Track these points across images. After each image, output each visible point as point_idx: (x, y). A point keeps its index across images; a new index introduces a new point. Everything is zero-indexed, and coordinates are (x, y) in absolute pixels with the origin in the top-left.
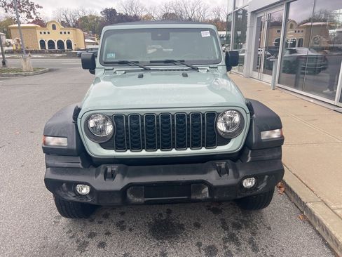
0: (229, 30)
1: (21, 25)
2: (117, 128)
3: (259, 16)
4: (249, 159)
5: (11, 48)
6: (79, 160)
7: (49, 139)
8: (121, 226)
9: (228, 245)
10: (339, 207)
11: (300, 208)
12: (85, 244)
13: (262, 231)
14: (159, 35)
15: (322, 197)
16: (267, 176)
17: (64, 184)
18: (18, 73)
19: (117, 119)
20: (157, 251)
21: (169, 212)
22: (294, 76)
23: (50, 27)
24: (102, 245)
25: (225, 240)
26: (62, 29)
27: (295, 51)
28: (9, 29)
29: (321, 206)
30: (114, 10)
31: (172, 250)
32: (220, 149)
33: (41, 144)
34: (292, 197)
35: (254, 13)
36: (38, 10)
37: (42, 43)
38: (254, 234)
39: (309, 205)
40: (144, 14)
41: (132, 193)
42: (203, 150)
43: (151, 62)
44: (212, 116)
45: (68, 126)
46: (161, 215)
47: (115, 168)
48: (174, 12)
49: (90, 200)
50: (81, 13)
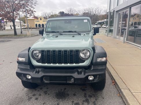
0: (107, 19)
1: (28, 19)
2: (42, 55)
3: (119, 13)
4: (92, 69)
5: (25, 27)
6: (29, 66)
7: (19, 58)
8: (46, 93)
9: (84, 103)
10: (135, 92)
11: (119, 91)
12: (31, 98)
13: (100, 99)
14: (68, 22)
15: (129, 87)
16: (98, 76)
17: (22, 75)
18: (26, 36)
19: (42, 52)
20: (56, 103)
21: (65, 89)
22: (134, 37)
23: (39, 19)
24: (37, 99)
25: (84, 101)
26: (44, 20)
27: (136, 27)
28: (25, 20)
29: (127, 91)
30: (64, 12)
31: (62, 103)
32: (81, 64)
33: (16, 60)
34: (117, 87)
35: (117, 11)
36: (34, 13)
37: (36, 25)
38: (96, 100)
39: (122, 90)
40: (76, 13)
41: (45, 79)
42: (74, 65)
43: (64, 32)
44: (77, 52)
45: (26, 54)
46: (62, 90)
47: (40, 69)
48: (88, 12)
49: (31, 81)
50: (51, 13)
